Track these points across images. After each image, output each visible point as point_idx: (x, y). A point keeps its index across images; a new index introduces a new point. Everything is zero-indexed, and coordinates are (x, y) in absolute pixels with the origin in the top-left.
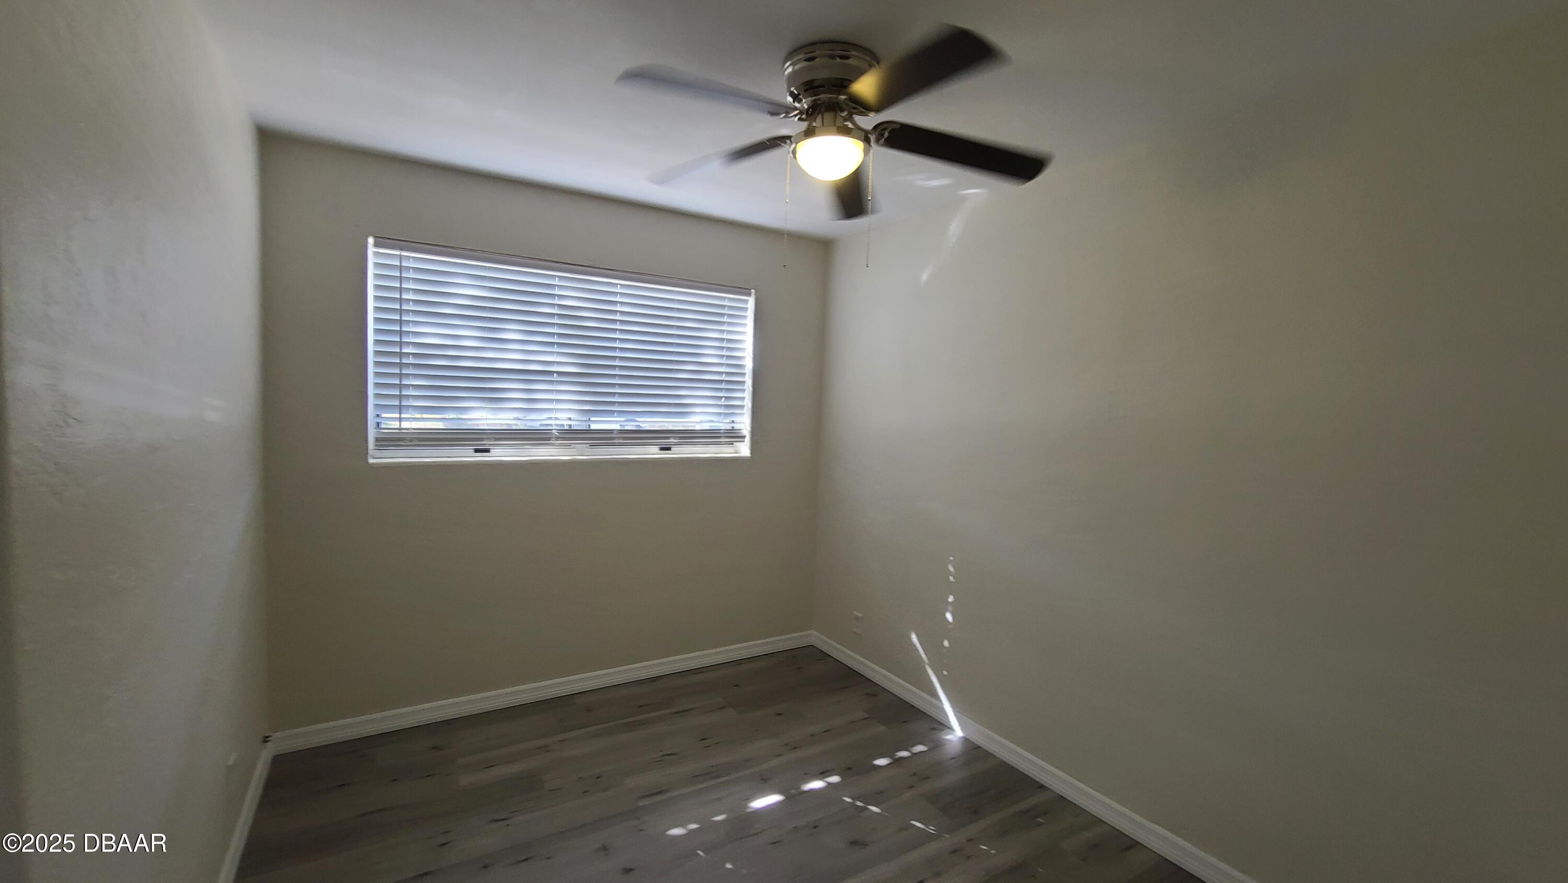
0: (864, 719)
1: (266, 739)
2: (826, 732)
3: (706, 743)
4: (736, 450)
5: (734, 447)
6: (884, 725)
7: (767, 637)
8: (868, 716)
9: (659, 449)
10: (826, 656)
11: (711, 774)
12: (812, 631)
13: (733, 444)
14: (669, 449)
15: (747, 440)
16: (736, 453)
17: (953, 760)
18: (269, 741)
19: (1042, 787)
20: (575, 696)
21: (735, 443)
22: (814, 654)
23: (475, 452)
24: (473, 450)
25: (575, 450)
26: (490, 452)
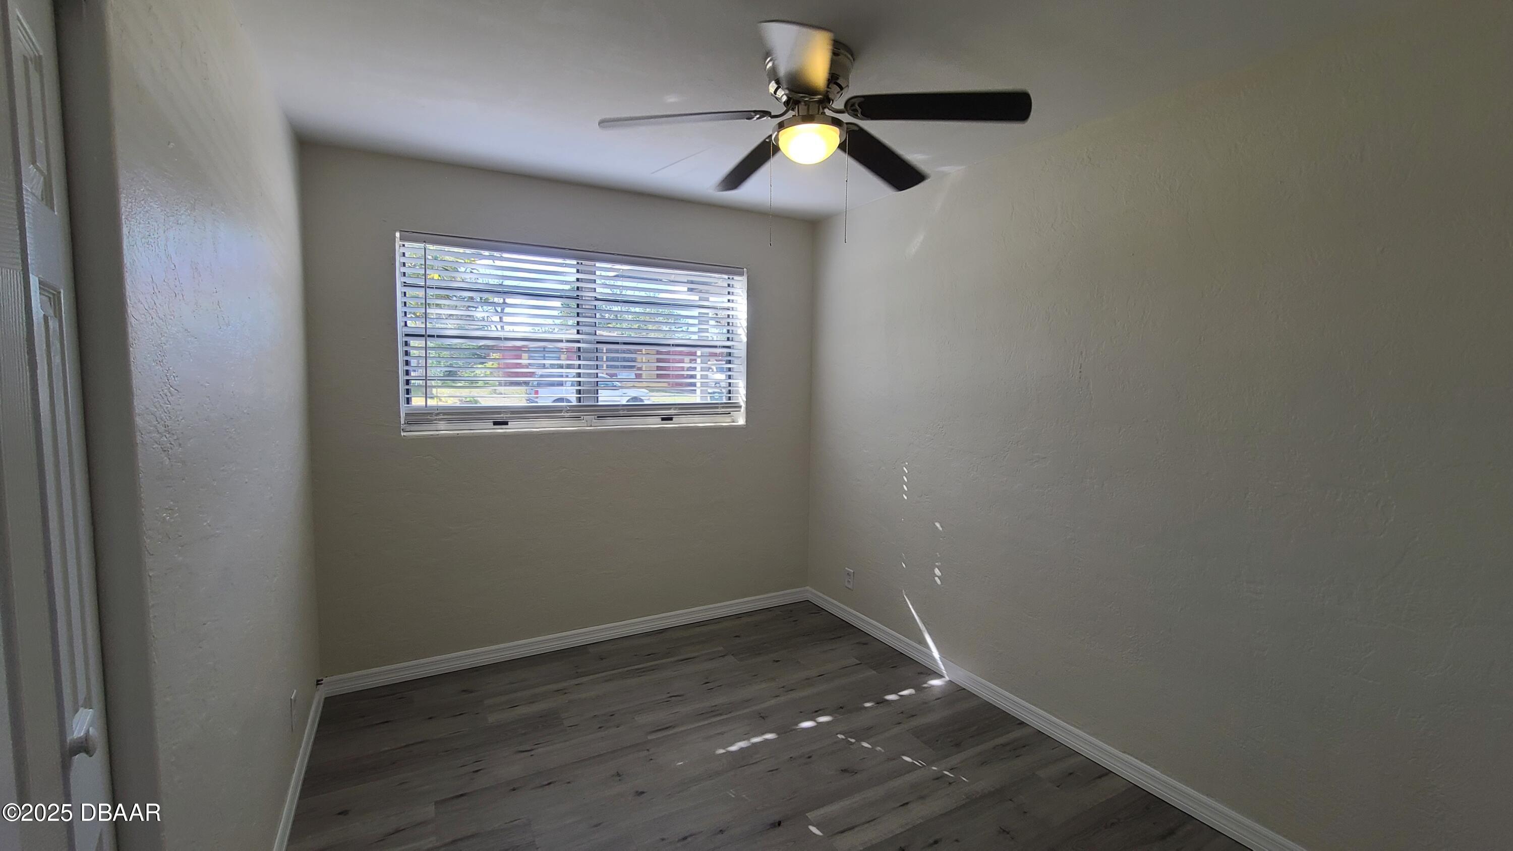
0: (856, 665)
1: (318, 683)
2: (819, 676)
3: (709, 686)
4: (733, 419)
5: (731, 416)
6: (874, 670)
7: (767, 593)
8: (859, 662)
9: (660, 419)
10: (819, 610)
11: (714, 712)
12: (808, 587)
13: (730, 413)
14: (671, 419)
15: (743, 409)
16: (733, 422)
17: (938, 700)
18: (321, 684)
19: (1022, 724)
20: (588, 646)
21: (732, 412)
22: (810, 608)
23: (494, 425)
24: (492, 423)
25: (583, 421)
26: (508, 424)
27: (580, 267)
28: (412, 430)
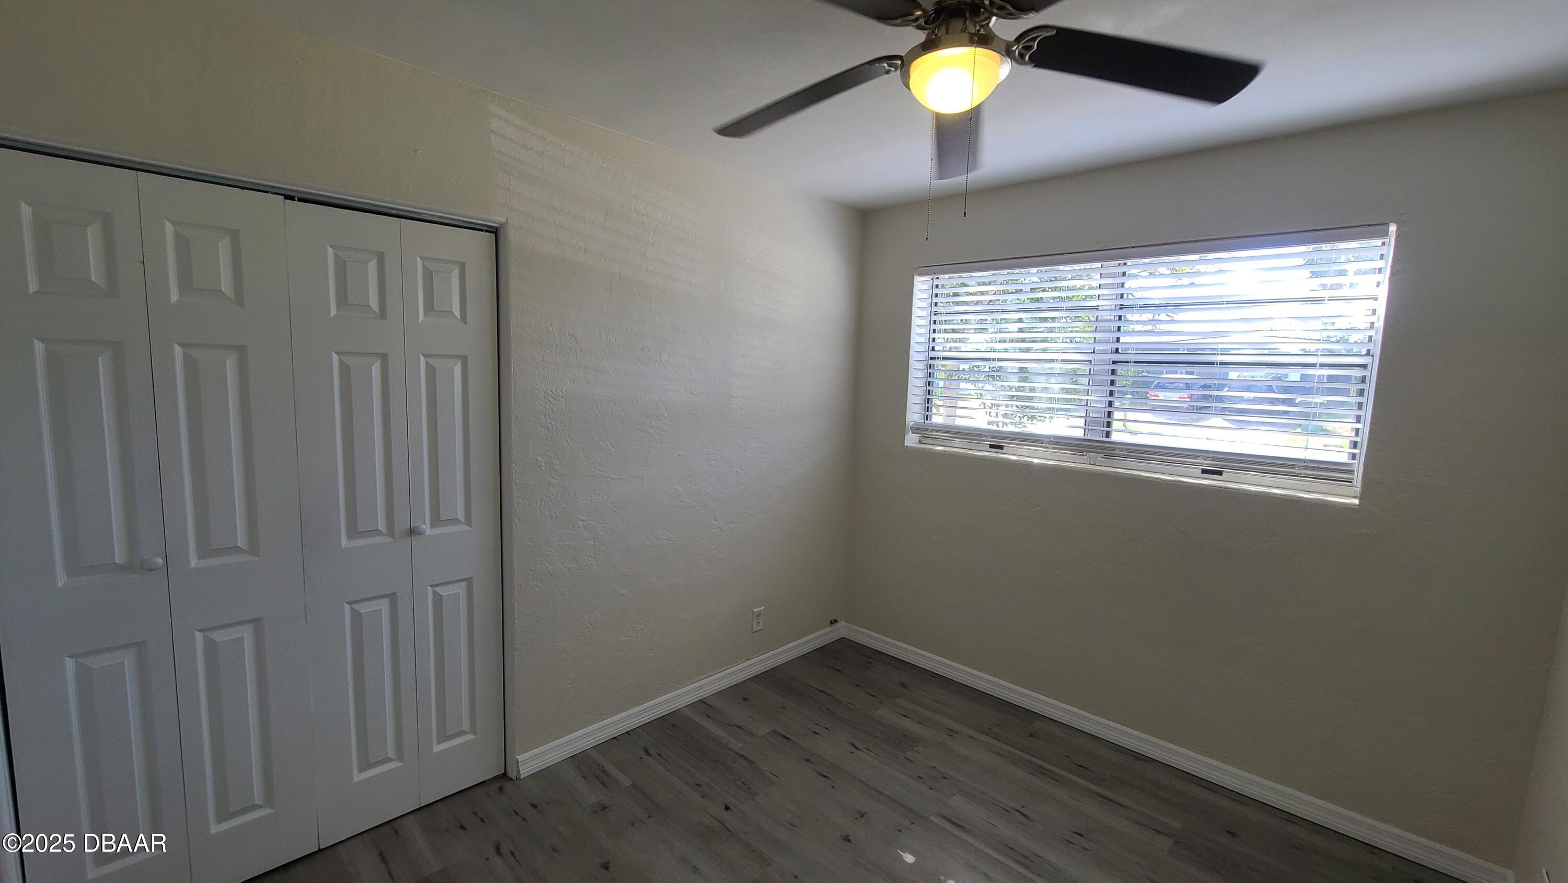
1: (833, 622)
9: (1200, 471)
14: (1218, 473)
23: (990, 447)
24: (989, 446)
25: (1086, 458)
26: (1002, 449)
27: (1104, 271)
28: (926, 442)
